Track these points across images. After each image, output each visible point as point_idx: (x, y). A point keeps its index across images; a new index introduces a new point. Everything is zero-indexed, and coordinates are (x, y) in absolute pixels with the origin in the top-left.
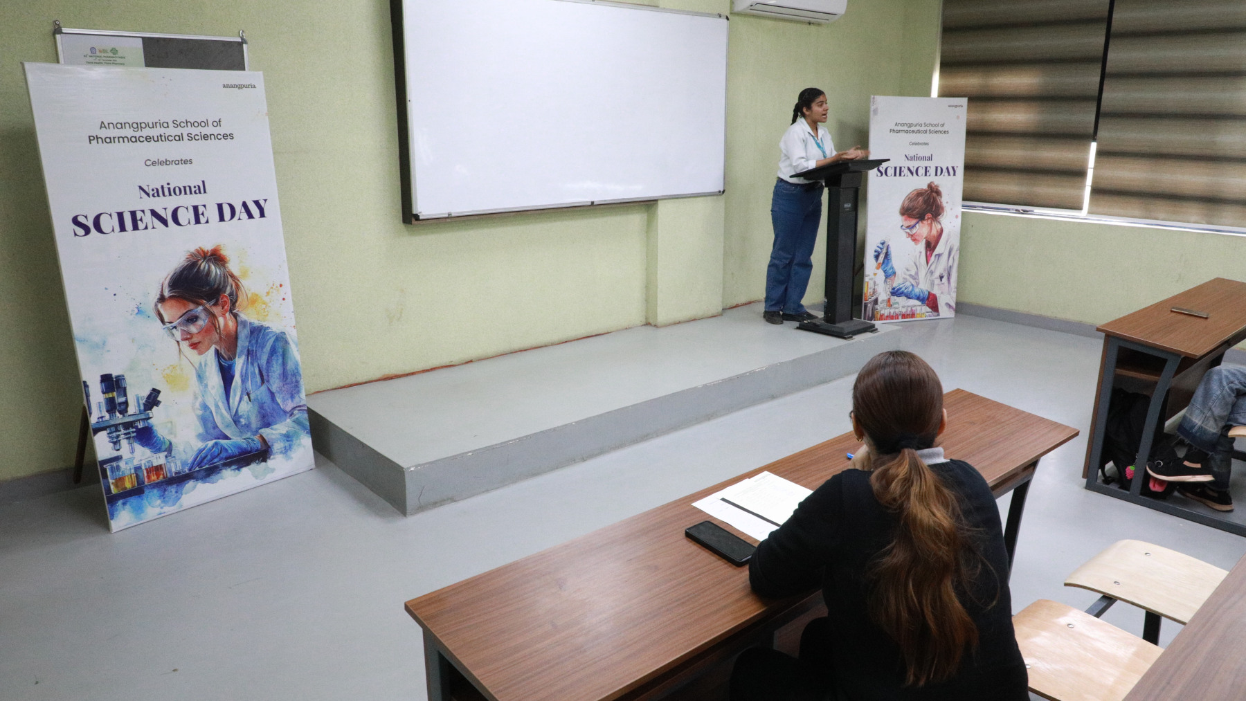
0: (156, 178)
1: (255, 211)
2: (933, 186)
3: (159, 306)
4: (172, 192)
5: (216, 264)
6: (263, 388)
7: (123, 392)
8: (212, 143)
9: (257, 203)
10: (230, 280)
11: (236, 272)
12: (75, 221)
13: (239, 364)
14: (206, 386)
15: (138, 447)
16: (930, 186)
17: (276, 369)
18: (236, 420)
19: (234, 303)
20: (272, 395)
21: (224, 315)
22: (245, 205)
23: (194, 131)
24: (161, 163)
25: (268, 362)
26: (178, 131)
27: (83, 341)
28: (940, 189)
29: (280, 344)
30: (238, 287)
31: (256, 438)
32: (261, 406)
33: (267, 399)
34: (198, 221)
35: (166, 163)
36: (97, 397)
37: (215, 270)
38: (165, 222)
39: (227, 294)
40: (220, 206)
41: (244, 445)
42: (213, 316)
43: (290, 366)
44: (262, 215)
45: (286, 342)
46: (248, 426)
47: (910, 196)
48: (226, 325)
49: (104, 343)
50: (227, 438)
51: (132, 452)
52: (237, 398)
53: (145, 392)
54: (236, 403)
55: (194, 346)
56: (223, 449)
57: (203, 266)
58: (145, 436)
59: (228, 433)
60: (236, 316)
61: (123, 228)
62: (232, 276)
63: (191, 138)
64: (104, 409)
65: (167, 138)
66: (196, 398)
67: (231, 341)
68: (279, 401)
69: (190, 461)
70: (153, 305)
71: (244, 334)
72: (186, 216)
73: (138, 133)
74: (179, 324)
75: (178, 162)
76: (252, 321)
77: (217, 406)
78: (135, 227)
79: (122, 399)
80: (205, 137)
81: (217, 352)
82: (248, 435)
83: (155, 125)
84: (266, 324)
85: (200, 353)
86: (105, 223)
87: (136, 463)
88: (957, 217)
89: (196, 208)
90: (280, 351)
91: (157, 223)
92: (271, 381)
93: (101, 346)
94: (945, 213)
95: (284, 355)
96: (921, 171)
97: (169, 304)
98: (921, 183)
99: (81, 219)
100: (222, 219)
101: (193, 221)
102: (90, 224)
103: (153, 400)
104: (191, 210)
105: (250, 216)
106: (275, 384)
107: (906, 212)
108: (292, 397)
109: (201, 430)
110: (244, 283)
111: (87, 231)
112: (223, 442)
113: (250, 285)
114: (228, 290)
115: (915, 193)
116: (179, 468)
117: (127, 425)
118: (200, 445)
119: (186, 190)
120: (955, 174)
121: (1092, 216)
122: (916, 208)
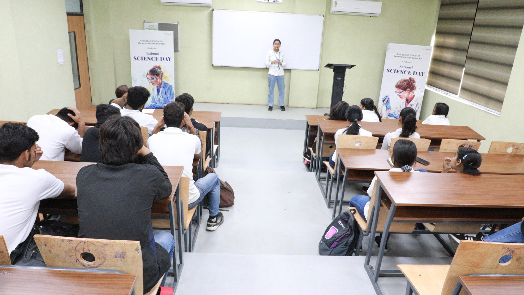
0: (149, 51)
2: (412, 78)
3: (147, 75)
4: (152, 54)
6: (166, 95)
9: (169, 58)
10: (161, 73)
11: (163, 71)
12: (134, 58)
13: (161, 89)
14: (154, 92)
16: (410, 78)
17: (169, 92)
18: (159, 101)
19: (161, 77)
20: (167, 98)
21: (159, 79)
22: (166, 58)
23: (158, 43)
25: (167, 90)
26: (154, 42)
27: (133, 79)
28: (415, 80)
29: (170, 87)
31: (163, 105)
32: (165, 99)
33: (166, 98)
34: (156, 60)
35: (152, 48)
37: (159, 70)
38: (150, 59)
39: (160, 75)
40: (161, 58)
41: (160, 106)
42: (157, 79)
43: (172, 92)
44: (170, 60)
45: (172, 87)
46: (161, 102)
47: (401, 81)
48: (159, 81)
49: (136, 80)
50: (157, 103)
52: (160, 96)
54: (160, 97)
55: (153, 84)
56: (156, 105)
57: (156, 69)
59: (157, 102)
60: (162, 80)
62: (162, 72)
65: (152, 44)
67: (160, 84)
68: (169, 99)
69: (149, 106)
71: (163, 84)
72: (154, 59)
73: (147, 42)
74: (150, 79)
75: (154, 48)
76: (165, 82)
77: (156, 97)
78: (144, 60)
80: (160, 44)
81: (157, 86)
82: (161, 104)
83: (150, 41)
84: (168, 83)
85: (154, 86)
86: (139, 58)
88: (422, 92)
89: (156, 58)
90: (170, 89)
91: (148, 59)
92: (168, 94)
94: (416, 89)
95: (171, 90)
96: (407, 72)
97: (149, 75)
99: (135, 57)
100: (161, 60)
102: (137, 58)
105: (167, 60)
106: (168, 95)
107: (398, 86)
108: (172, 99)
109: (152, 101)
110: (164, 74)
112: (156, 104)
113: (165, 74)
114: (161, 74)
115: (403, 80)
116: (147, 107)
118: (151, 103)
119: (154, 54)
120: (423, 75)
121: (460, 98)
122: (403, 86)
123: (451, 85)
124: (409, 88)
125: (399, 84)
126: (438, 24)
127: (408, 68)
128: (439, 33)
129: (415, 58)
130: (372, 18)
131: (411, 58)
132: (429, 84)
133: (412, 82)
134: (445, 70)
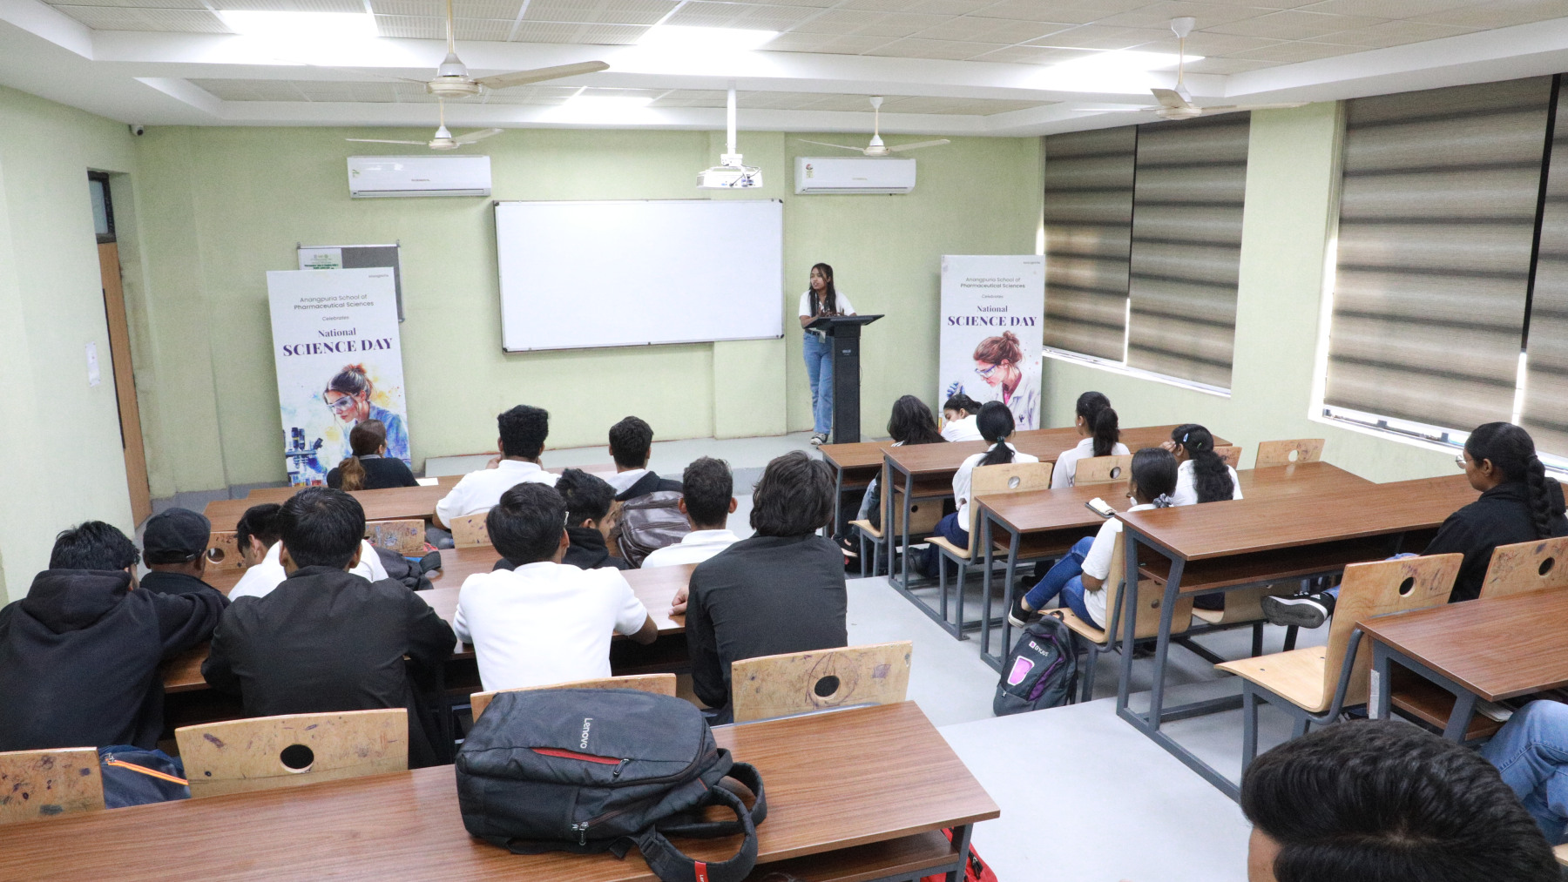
0: (329, 327)
1: (384, 344)
2: (1009, 334)
3: (325, 394)
4: (337, 334)
5: (360, 374)
7: (303, 438)
8: (361, 307)
9: (386, 340)
10: (367, 383)
11: (371, 378)
12: (285, 348)
15: (308, 468)
16: (1005, 335)
17: (392, 436)
19: (368, 396)
20: (388, 450)
21: (362, 402)
22: (378, 341)
23: (351, 301)
24: (331, 319)
25: (388, 431)
26: (342, 302)
27: (285, 408)
28: (1017, 337)
29: (395, 422)
30: (371, 387)
34: (350, 350)
35: (334, 318)
36: (289, 438)
37: (358, 377)
38: (331, 350)
39: (365, 390)
40: (363, 342)
42: (356, 402)
43: (401, 435)
44: (388, 347)
45: (400, 421)
47: (985, 343)
48: (363, 408)
49: (295, 411)
51: (305, 470)
53: (314, 440)
55: (344, 417)
57: (352, 374)
58: (313, 463)
60: (369, 403)
61: (309, 353)
62: (368, 381)
63: (349, 305)
64: (292, 446)
65: (335, 306)
66: (342, 446)
67: (366, 417)
68: (393, 454)
70: (322, 394)
71: (373, 413)
72: (343, 347)
73: (320, 303)
74: (337, 405)
75: (340, 318)
76: (379, 406)
78: (316, 352)
79: (302, 442)
80: (357, 304)
83: (329, 299)
84: (387, 409)
85: (347, 422)
86: (299, 350)
87: (307, 477)
88: (1037, 363)
89: (349, 343)
90: (395, 425)
91: (327, 350)
93: (293, 413)
94: (1023, 360)
95: (397, 428)
96: (996, 321)
97: (331, 393)
98: (997, 332)
99: (288, 347)
100: (364, 349)
101: (347, 349)
102: (292, 350)
103: (318, 444)
104: (347, 344)
105: (381, 347)
106: (391, 444)
107: (980, 357)
108: (402, 453)
110: (375, 385)
111: (290, 353)
114: (365, 388)
115: (990, 340)
117: (304, 456)
119: (344, 333)
120: (1033, 324)
121: (1130, 368)
122: (991, 354)
123: (1104, 341)
124: (1007, 357)
125: (980, 350)
126: (1045, 203)
127: (998, 310)
128: (1051, 222)
129: (1011, 286)
130: (893, 197)
131: (999, 286)
132: (1049, 343)
133: (1011, 342)
134: (1083, 306)
